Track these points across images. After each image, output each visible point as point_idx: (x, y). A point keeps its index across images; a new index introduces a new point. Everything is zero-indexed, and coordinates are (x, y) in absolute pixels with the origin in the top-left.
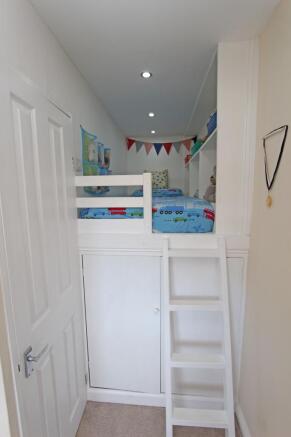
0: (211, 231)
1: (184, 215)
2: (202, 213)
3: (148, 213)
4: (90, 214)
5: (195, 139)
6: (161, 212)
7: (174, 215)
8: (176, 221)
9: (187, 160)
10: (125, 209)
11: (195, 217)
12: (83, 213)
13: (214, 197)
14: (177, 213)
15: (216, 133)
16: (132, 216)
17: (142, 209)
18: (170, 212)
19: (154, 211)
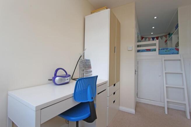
0: (178, 54)
1: (169, 50)
2: (174, 49)
3: (157, 50)
4: (141, 51)
5: (169, 34)
6: (161, 49)
7: (165, 50)
8: (166, 51)
9: (166, 41)
10: (150, 49)
11: (172, 50)
12: (138, 51)
13: (178, 45)
14: (166, 49)
15: (178, 29)
16: (153, 51)
17: (156, 49)
18: (164, 49)
19: (159, 49)
